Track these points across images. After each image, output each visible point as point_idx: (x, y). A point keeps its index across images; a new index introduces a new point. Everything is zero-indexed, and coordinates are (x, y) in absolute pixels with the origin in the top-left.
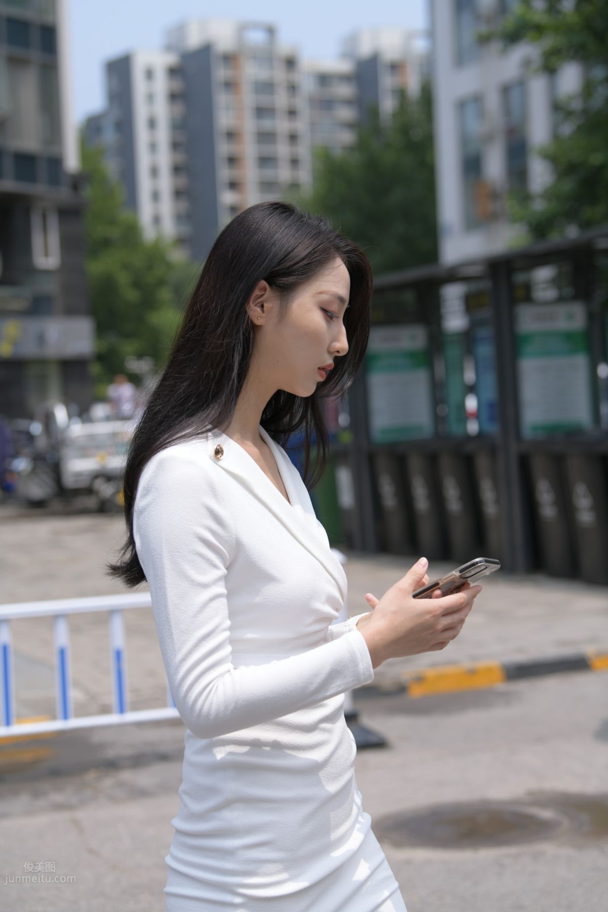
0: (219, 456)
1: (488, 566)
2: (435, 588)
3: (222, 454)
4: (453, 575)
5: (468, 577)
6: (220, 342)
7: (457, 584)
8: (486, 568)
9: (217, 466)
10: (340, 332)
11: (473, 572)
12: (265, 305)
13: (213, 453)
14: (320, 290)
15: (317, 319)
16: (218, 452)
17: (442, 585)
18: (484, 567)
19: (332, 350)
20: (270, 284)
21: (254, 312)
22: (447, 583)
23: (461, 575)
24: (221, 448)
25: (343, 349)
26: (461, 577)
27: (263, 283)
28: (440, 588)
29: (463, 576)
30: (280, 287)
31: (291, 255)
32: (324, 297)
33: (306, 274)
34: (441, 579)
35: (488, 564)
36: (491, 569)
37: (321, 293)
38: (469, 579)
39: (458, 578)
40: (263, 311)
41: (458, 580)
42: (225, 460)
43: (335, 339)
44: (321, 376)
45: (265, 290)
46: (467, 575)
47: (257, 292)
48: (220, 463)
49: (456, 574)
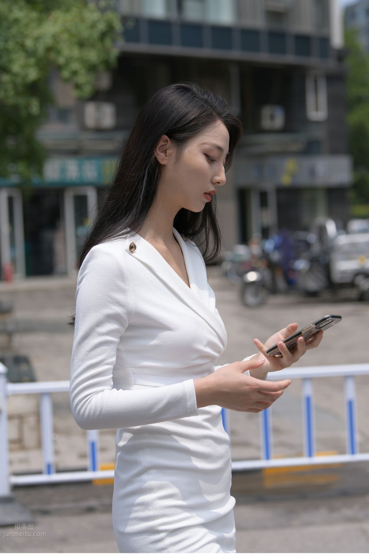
0: (133, 250)
1: (334, 320)
2: (300, 335)
3: (135, 249)
4: (311, 326)
5: (321, 327)
6: (133, 175)
7: (313, 333)
8: (333, 321)
9: (132, 256)
10: (220, 170)
11: (324, 324)
12: (168, 151)
13: (128, 248)
14: (203, 142)
15: (202, 161)
16: (132, 247)
17: (304, 334)
18: (330, 321)
19: (214, 182)
20: (170, 138)
21: (160, 156)
22: (307, 332)
23: (316, 327)
24: (134, 245)
25: (222, 182)
26: (316, 328)
27: (165, 137)
28: (302, 336)
29: (318, 327)
30: (177, 140)
31: (184, 119)
32: (206, 147)
33: (195, 131)
34: (303, 330)
35: (333, 319)
36: (336, 321)
37: (204, 144)
38: (322, 328)
39: (315, 328)
40: (166, 156)
41: (314, 330)
42: (138, 252)
43: (217, 174)
44: (207, 198)
45: (167, 141)
46: (321, 326)
47: (161, 143)
48: (133, 254)
49: (313, 326)
